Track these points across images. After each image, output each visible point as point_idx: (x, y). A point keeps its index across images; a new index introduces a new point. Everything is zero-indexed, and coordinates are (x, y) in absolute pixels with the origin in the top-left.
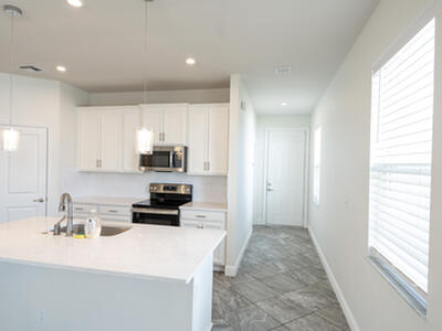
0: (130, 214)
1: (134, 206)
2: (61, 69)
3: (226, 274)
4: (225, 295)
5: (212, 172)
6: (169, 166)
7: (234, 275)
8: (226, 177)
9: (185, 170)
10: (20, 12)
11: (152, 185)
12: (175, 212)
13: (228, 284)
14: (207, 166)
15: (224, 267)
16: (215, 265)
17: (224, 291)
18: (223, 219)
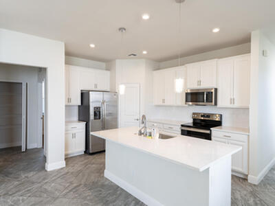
0: (180, 130)
1: (182, 126)
2: (145, 52)
3: (249, 181)
4: (245, 195)
5: (236, 105)
6: (204, 102)
7: (256, 184)
8: (248, 109)
9: (216, 104)
10: (125, 29)
11: (194, 114)
12: (208, 132)
13: (250, 189)
14: (232, 101)
15: (247, 176)
16: (233, 171)
17: (245, 192)
18: (246, 141)
